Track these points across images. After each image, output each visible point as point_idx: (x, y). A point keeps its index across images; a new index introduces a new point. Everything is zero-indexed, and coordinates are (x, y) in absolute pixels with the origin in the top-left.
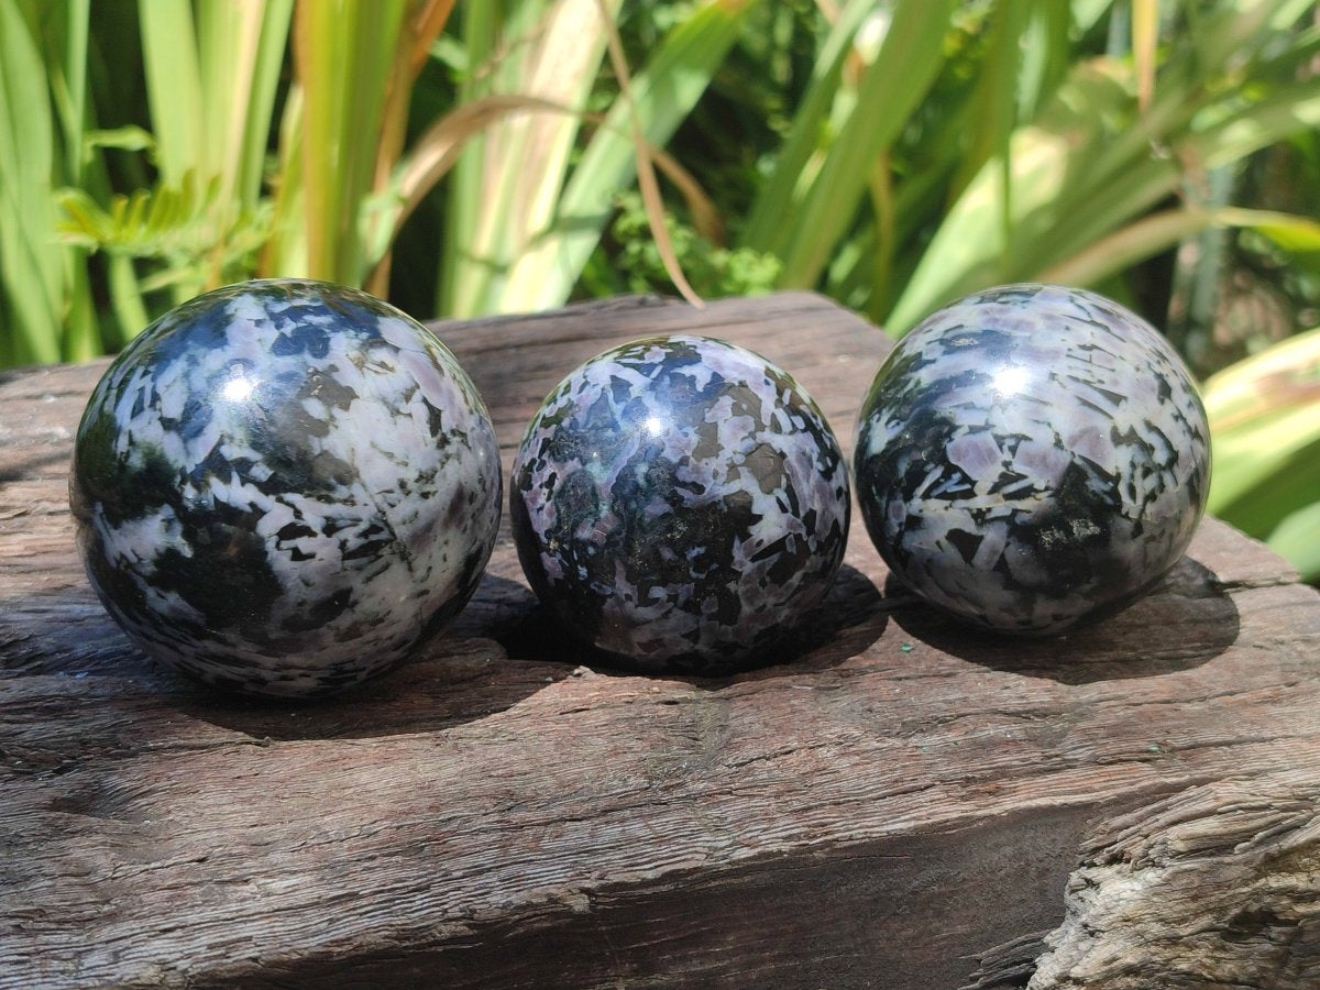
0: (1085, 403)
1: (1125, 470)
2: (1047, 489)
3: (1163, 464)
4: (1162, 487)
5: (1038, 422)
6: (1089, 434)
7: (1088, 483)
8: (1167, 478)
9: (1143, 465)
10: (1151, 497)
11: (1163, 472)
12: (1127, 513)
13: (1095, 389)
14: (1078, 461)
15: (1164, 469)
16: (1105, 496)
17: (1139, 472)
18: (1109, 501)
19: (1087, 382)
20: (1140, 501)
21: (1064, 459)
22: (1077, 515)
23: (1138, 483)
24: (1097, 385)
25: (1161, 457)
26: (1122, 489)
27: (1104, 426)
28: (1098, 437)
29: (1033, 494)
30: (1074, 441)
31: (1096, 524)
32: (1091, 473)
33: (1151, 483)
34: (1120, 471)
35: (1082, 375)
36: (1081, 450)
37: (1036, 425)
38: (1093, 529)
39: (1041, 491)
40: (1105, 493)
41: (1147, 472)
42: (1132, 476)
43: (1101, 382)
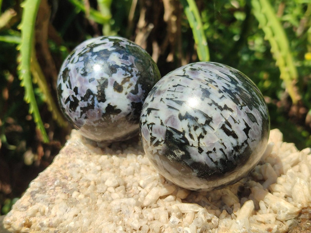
0: (170, 107)
1: (186, 129)
2: (162, 141)
3: (204, 123)
4: (205, 132)
5: (156, 117)
6: (171, 118)
7: (174, 136)
8: (207, 128)
9: (193, 126)
10: (201, 137)
11: (204, 127)
12: (192, 145)
13: (174, 101)
14: (169, 129)
15: (205, 125)
16: (181, 140)
17: (192, 128)
18: (183, 141)
19: (171, 99)
20: (196, 139)
21: (164, 129)
22: (175, 149)
23: (193, 132)
24: (175, 99)
25: (202, 121)
26: (187, 136)
27: (176, 114)
28: (174, 119)
29: (159, 143)
30: (166, 122)
31: (182, 150)
32: (174, 133)
33: (199, 131)
34: (184, 130)
35: (170, 97)
36: (169, 125)
37: (156, 118)
38: (182, 153)
39: (161, 142)
40: (181, 139)
41: (196, 128)
42: (190, 131)
43: (176, 98)
